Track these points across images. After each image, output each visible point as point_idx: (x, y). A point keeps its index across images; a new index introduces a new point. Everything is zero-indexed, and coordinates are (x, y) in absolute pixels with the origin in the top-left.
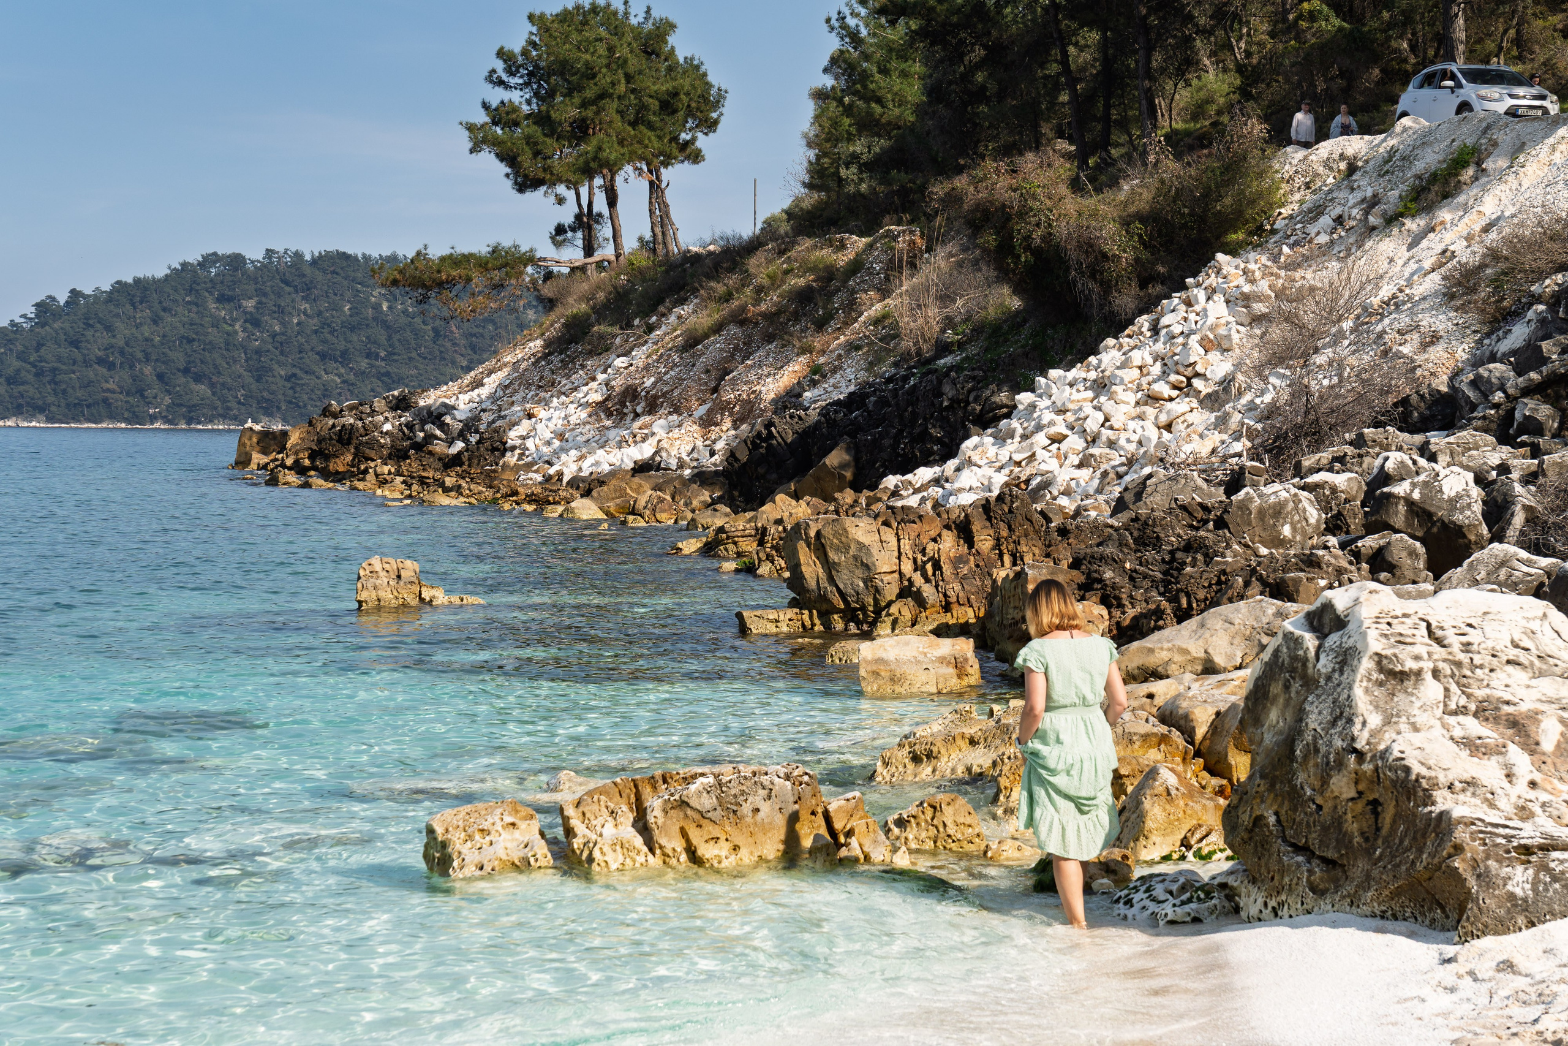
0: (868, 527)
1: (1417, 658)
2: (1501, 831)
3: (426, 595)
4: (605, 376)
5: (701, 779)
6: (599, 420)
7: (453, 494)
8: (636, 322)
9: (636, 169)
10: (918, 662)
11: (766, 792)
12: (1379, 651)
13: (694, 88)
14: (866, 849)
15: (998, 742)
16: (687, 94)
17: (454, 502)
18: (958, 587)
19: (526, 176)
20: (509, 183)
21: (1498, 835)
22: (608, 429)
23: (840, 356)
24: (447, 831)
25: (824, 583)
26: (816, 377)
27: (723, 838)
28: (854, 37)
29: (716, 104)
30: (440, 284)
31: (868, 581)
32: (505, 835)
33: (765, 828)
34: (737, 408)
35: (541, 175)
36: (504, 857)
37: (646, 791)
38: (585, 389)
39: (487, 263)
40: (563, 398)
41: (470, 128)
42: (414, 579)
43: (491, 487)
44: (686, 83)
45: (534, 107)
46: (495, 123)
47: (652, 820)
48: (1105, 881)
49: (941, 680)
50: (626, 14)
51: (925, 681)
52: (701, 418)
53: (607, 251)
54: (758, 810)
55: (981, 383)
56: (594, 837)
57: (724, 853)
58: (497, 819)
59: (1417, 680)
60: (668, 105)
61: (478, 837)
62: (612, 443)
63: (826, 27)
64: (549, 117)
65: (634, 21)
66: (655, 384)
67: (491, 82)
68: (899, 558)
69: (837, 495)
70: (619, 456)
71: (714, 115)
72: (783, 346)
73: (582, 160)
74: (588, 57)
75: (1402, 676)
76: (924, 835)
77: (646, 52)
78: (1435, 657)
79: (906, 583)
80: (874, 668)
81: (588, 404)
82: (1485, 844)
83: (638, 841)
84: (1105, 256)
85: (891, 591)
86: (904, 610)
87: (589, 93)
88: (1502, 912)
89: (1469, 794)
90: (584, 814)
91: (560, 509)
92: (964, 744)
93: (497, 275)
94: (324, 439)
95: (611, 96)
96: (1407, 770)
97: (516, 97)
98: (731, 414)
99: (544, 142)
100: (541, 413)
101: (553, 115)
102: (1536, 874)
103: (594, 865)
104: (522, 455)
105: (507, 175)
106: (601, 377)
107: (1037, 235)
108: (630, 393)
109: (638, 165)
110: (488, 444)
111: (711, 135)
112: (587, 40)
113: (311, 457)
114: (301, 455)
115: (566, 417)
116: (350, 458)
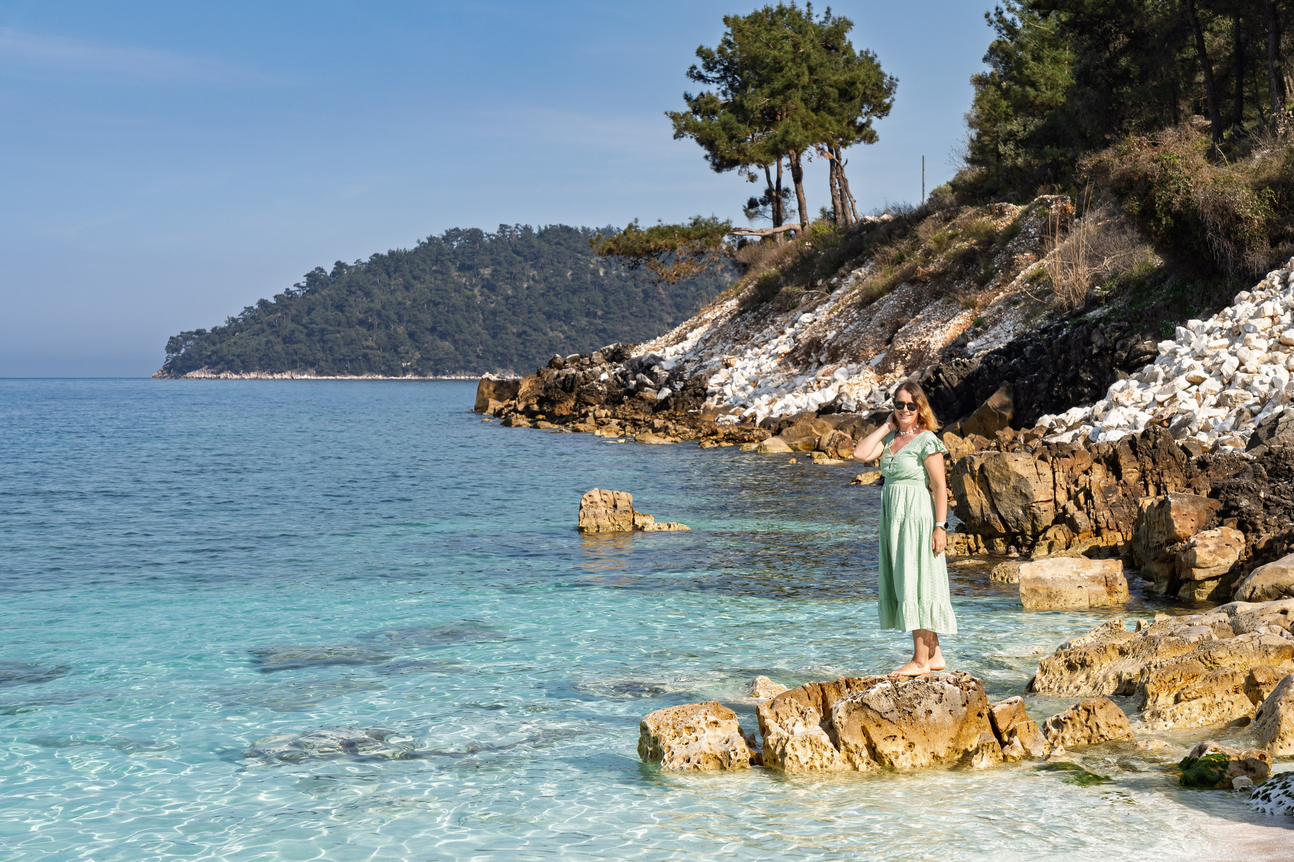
0: (1026, 462)
3: (638, 522)
4: (792, 330)
5: (880, 684)
6: (788, 369)
7: (661, 434)
8: (820, 283)
9: (818, 149)
10: (1072, 581)
11: (938, 696)
13: (869, 77)
14: (1027, 747)
15: (1145, 652)
16: (863, 83)
17: (662, 441)
18: (1107, 514)
19: (722, 158)
20: (708, 164)
22: (795, 376)
23: (999, 310)
24: (658, 728)
25: (988, 511)
26: (979, 329)
27: (900, 736)
28: (1011, 29)
29: (888, 92)
30: (649, 253)
31: (1027, 509)
32: (709, 732)
33: (937, 728)
34: (909, 357)
35: (736, 156)
36: (708, 752)
37: (832, 695)
38: (775, 341)
39: (689, 234)
40: (756, 349)
41: (674, 117)
42: (628, 509)
43: (694, 428)
44: (862, 73)
45: (730, 97)
46: (696, 112)
47: (837, 720)
48: (1244, 778)
49: (1093, 596)
50: (809, 14)
51: (1078, 598)
52: (877, 366)
53: (793, 222)
54: (930, 712)
55: (1126, 332)
56: (786, 734)
57: (900, 750)
58: (701, 718)
60: (846, 93)
61: (685, 733)
62: (800, 389)
63: (985, 22)
64: (742, 106)
65: (816, 21)
66: (836, 336)
67: (692, 76)
68: (1054, 488)
69: (998, 433)
70: (805, 400)
71: (887, 101)
72: (949, 302)
73: (771, 142)
74: (776, 53)
76: (1079, 735)
77: (826, 47)
79: (1061, 511)
80: (1033, 586)
81: (777, 355)
83: (825, 738)
84: (1239, 218)
85: (1047, 518)
86: (1059, 534)
87: (777, 84)
90: (777, 714)
91: (754, 446)
92: (1114, 654)
93: (698, 244)
94: (550, 387)
95: (796, 86)
97: (714, 89)
98: (904, 362)
99: (738, 128)
100: (737, 363)
101: (746, 104)
103: (787, 759)
104: (720, 401)
105: (706, 157)
106: (789, 331)
107: (1177, 200)
108: (815, 345)
109: (820, 146)
110: (691, 391)
111: (884, 118)
112: (775, 38)
113: (539, 403)
114: (531, 401)
115: (759, 366)
116: (573, 403)
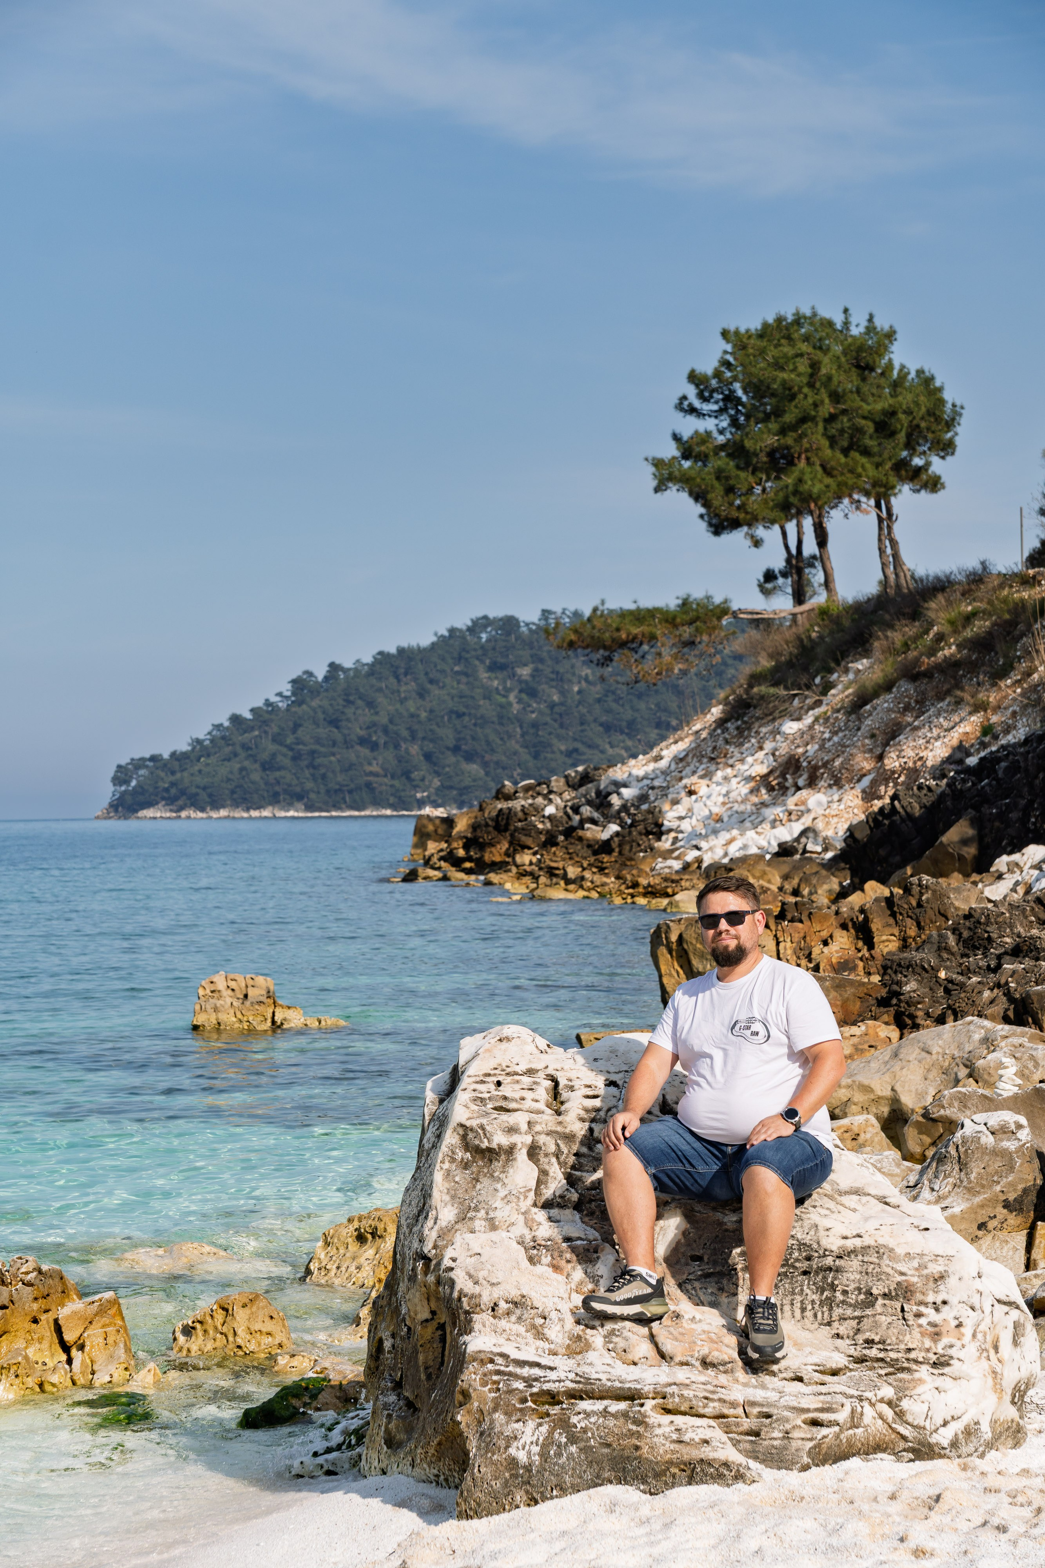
1: (512, 1130)
2: (526, 1371)
3: (279, 1018)
4: (773, 744)
6: (759, 796)
7: (572, 887)
8: (818, 680)
9: (857, 504)
12: (464, 1122)
13: (917, 404)
16: (908, 412)
17: (570, 896)
19: (720, 517)
20: (703, 525)
21: (517, 1377)
22: (764, 804)
26: (987, 739)
29: (950, 424)
30: (623, 644)
34: (902, 779)
35: (735, 514)
38: (751, 759)
39: (674, 618)
40: (729, 770)
41: (658, 463)
42: (264, 999)
43: (619, 878)
44: (905, 399)
45: (729, 436)
46: (686, 456)
50: (846, 324)
52: (863, 791)
53: (819, 599)
59: (508, 1160)
62: (767, 822)
64: (743, 447)
65: (855, 331)
66: (818, 752)
67: (682, 409)
70: (769, 837)
71: (949, 435)
72: (957, 703)
73: (781, 494)
74: (785, 375)
75: (489, 1155)
77: (858, 367)
78: (538, 1128)
81: (750, 779)
82: (498, 1390)
87: (790, 418)
88: (497, 1485)
89: (513, 1318)
91: (665, 902)
93: (687, 632)
95: (813, 419)
96: (452, 1283)
97: (710, 424)
98: (896, 785)
99: (737, 476)
100: (702, 788)
101: (748, 444)
102: (551, 1433)
104: (676, 840)
105: (702, 516)
106: (770, 745)
108: (793, 764)
109: (856, 496)
110: (641, 828)
111: (949, 458)
112: (785, 356)
113: (466, 847)
114: (455, 845)
115: (728, 793)
116: (507, 846)
